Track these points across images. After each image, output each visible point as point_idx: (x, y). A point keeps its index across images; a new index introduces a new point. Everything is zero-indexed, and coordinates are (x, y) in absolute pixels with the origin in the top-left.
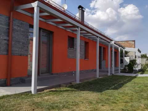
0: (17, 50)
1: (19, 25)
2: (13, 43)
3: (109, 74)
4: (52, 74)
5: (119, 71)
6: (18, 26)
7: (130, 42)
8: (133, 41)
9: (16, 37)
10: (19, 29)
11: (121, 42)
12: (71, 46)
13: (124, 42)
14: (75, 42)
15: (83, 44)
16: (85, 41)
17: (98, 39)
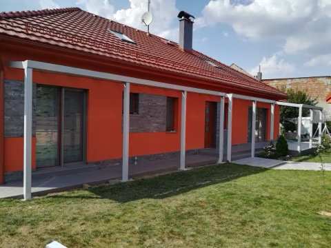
0: (16, 128)
1: (16, 88)
2: (7, 118)
4: (87, 163)
5: (253, 152)
6: (16, 90)
7: (320, 79)
8: (329, 77)
9: (13, 109)
10: (18, 95)
11: (298, 80)
12: (134, 108)
13: (305, 81)
14: (140, 102)
15: (162, 102)
16: (168, 97)
17: (184, 96)
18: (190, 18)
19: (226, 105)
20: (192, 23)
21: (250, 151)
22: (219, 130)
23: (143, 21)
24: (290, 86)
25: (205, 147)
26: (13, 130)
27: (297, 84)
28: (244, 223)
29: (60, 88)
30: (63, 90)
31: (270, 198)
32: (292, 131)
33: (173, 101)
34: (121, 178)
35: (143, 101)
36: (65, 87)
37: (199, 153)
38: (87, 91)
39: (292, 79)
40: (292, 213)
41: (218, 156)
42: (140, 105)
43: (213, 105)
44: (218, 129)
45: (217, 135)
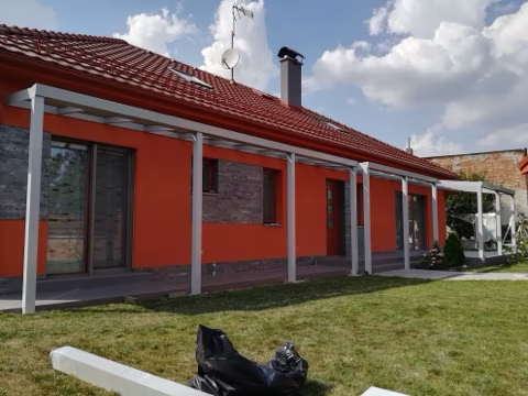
1: (19, 140)
3: (354, 272)
4: (133, 270)
5: (407, 262)
6: (18, 143)
7: (506, 155)
8: (519, 151)
9: (12, 173)
10: (20, 150)
11: (470, 158)
12: (210, 183)
13: (482, 158)
14: (220, 173)
15: (256, 177)
16: (265, 169)
17: (292, 161)
18: (298, 58)
19: (360, 186)
20: (301, 64)
21: (402, 260)
22: (350, 227)
23: (224, 61)
24: (458, 168)
25: (328, 254)
26: (11, 207)
27: (469, 163)
28: (400, 333)
29: (90, 144)
30: (95, 147)
31: (441, 308)
32: (468, 237)
33: (274, 176)
34: (190, 291)
35: (225, 172)
36: (99, 144)
37: (319, 261)
38: (133, 151)
39: (461, 156)
40: (483, 322)
41: (349, 264)
42: (220, 179)
43: (338, 186)
44: (347, 224)
45: (347, 235)
